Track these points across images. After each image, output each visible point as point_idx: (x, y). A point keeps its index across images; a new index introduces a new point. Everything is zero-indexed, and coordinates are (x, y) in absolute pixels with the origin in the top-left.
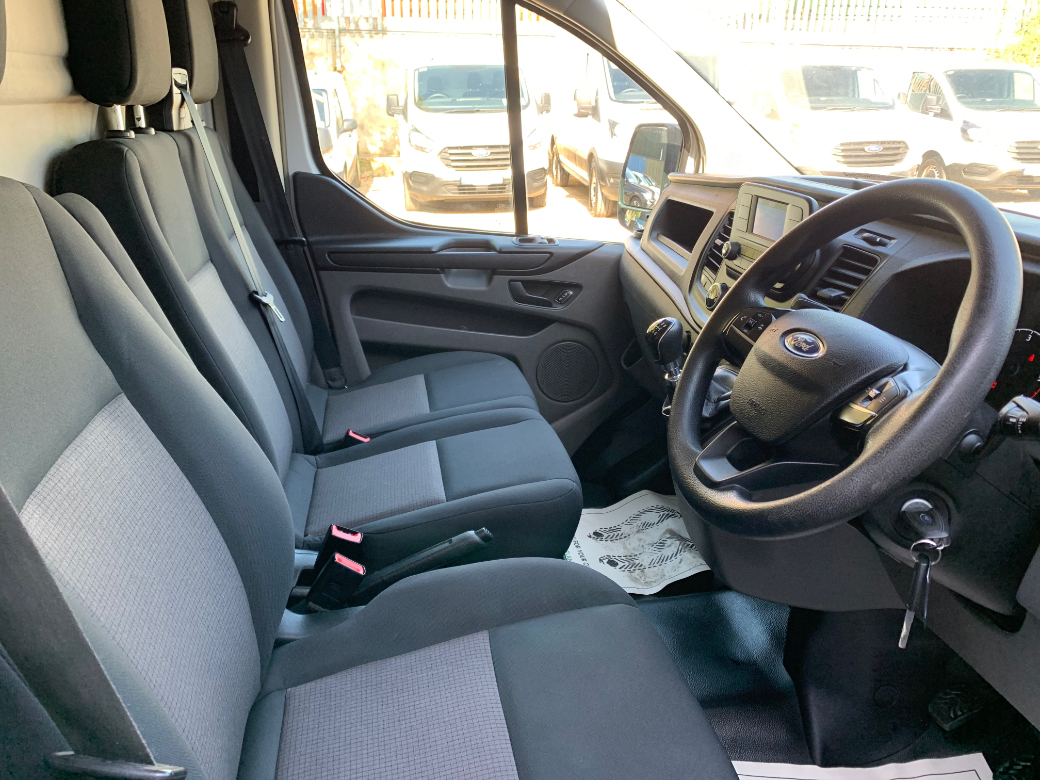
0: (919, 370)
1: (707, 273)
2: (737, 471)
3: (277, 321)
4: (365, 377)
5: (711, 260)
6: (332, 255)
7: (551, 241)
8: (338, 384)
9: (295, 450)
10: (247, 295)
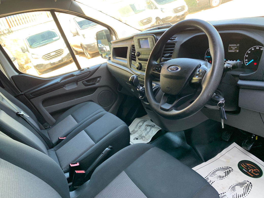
0: (203, 64)
1: (133, 62)
2: (171, 105)
3: (26, 117)
4: (55, 122)
5: (133, 58)
6: (32, 94)
7: (88, 68)
8: (48, 127)
9: (47, 149)
10: (16, 114)
